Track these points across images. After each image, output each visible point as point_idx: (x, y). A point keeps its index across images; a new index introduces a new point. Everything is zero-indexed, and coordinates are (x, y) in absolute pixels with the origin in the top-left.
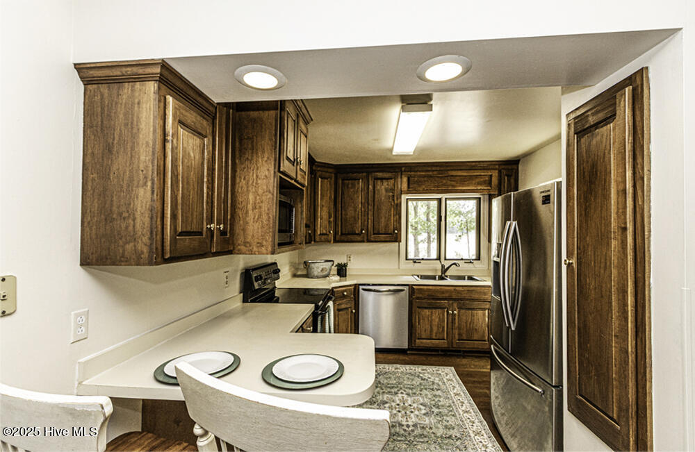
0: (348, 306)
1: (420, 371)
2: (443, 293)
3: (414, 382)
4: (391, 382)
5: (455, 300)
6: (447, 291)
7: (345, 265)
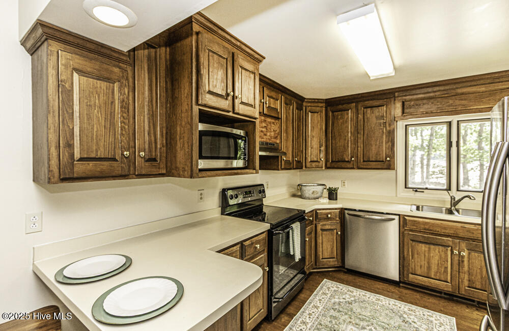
0: (332, 228)
1: (406, 310)
2: (445, 228)
3: (392, 322)
4: (364, 313)
5: (463, 239)
6: (451, 228)
7: (336, 190)
